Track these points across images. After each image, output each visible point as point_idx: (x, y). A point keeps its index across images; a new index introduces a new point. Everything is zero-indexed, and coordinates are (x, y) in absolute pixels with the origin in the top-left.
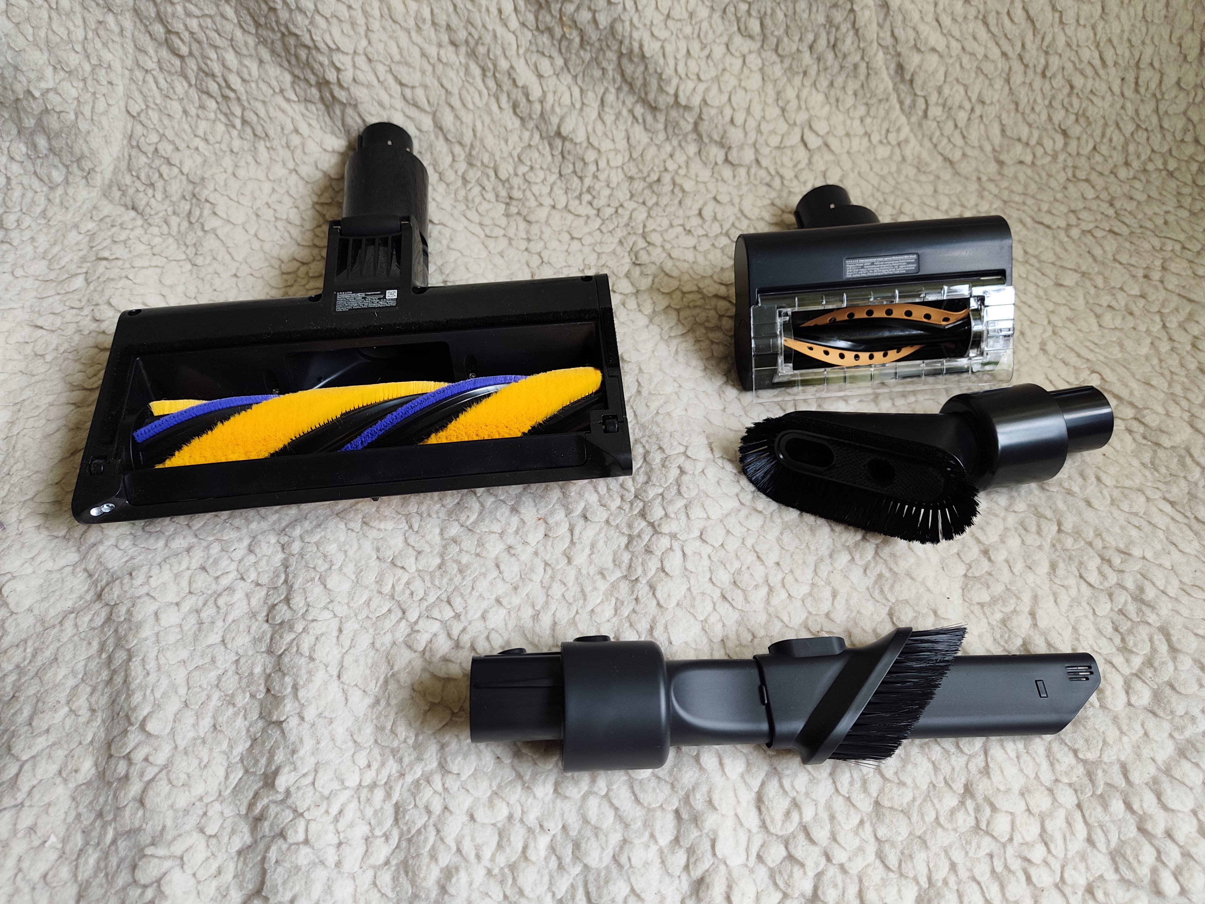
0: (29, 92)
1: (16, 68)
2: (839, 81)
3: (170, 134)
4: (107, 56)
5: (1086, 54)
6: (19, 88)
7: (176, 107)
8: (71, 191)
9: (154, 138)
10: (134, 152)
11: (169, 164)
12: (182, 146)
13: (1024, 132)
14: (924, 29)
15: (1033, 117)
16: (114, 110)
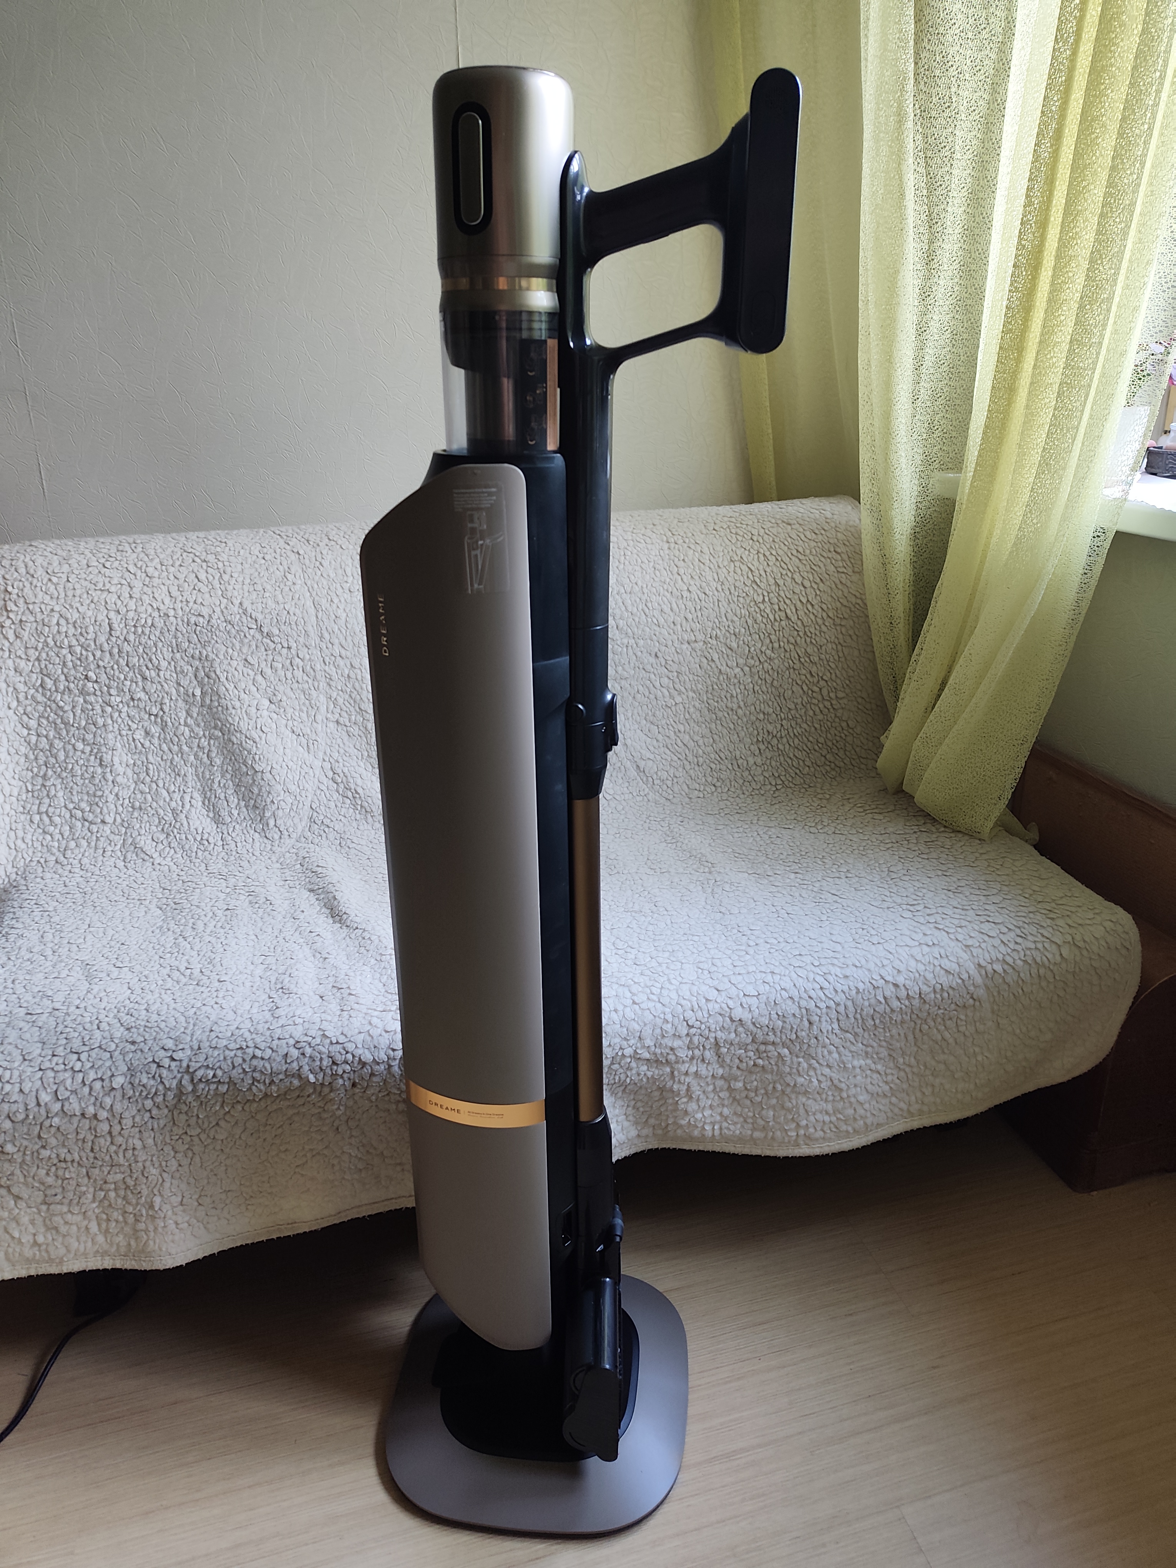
0: (272, 802)
1: (269, 793)
2: (614, 774)
3: (329, 815)
4: (307, 786)
5: (712, 756)
6: (268, 800)
7: (332, 805)
8: (282, 841)
9: (321, 817)
10: (312, 824)
11: (328, 827)
12: (334, 819)
13: (697, 786)
14: (643, 752)
15: (698, 781)
16: (306, 807)
